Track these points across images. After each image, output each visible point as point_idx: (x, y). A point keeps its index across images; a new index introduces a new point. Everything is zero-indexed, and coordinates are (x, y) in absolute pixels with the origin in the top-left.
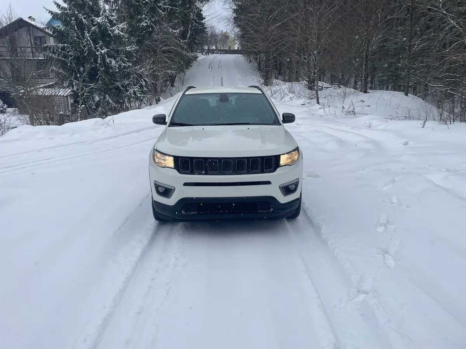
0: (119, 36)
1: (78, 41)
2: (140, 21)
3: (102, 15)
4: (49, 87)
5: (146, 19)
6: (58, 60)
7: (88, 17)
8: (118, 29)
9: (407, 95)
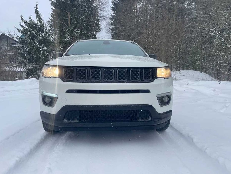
0: (53, 42)
1: (31, 43)
2: (65, 37)
3: (45, 31)
4: (15, 67)
5: (68, 37)
6: (20, 53)
7: (37, 32)
8: (53, 39)
9: (201, 73)
